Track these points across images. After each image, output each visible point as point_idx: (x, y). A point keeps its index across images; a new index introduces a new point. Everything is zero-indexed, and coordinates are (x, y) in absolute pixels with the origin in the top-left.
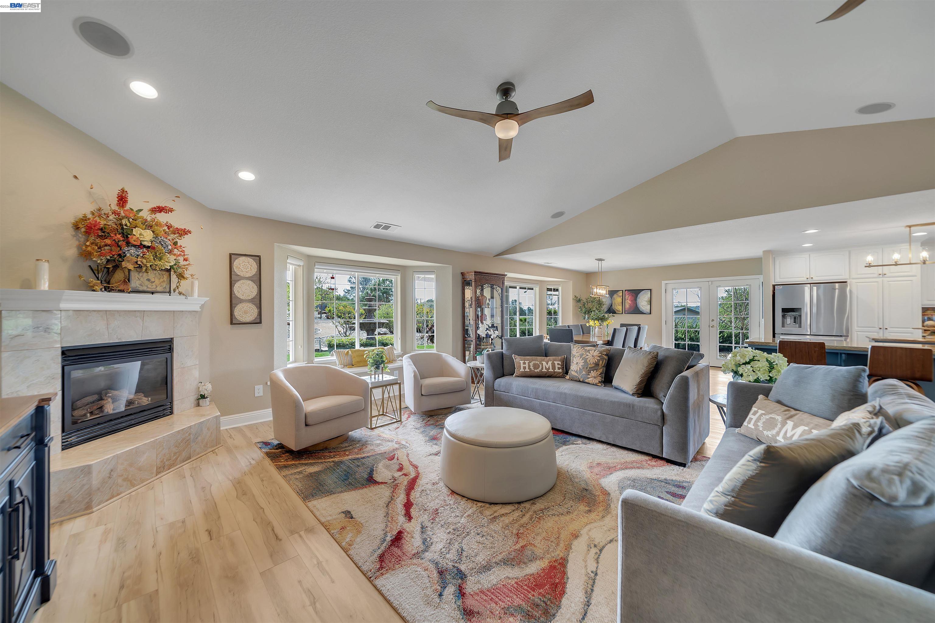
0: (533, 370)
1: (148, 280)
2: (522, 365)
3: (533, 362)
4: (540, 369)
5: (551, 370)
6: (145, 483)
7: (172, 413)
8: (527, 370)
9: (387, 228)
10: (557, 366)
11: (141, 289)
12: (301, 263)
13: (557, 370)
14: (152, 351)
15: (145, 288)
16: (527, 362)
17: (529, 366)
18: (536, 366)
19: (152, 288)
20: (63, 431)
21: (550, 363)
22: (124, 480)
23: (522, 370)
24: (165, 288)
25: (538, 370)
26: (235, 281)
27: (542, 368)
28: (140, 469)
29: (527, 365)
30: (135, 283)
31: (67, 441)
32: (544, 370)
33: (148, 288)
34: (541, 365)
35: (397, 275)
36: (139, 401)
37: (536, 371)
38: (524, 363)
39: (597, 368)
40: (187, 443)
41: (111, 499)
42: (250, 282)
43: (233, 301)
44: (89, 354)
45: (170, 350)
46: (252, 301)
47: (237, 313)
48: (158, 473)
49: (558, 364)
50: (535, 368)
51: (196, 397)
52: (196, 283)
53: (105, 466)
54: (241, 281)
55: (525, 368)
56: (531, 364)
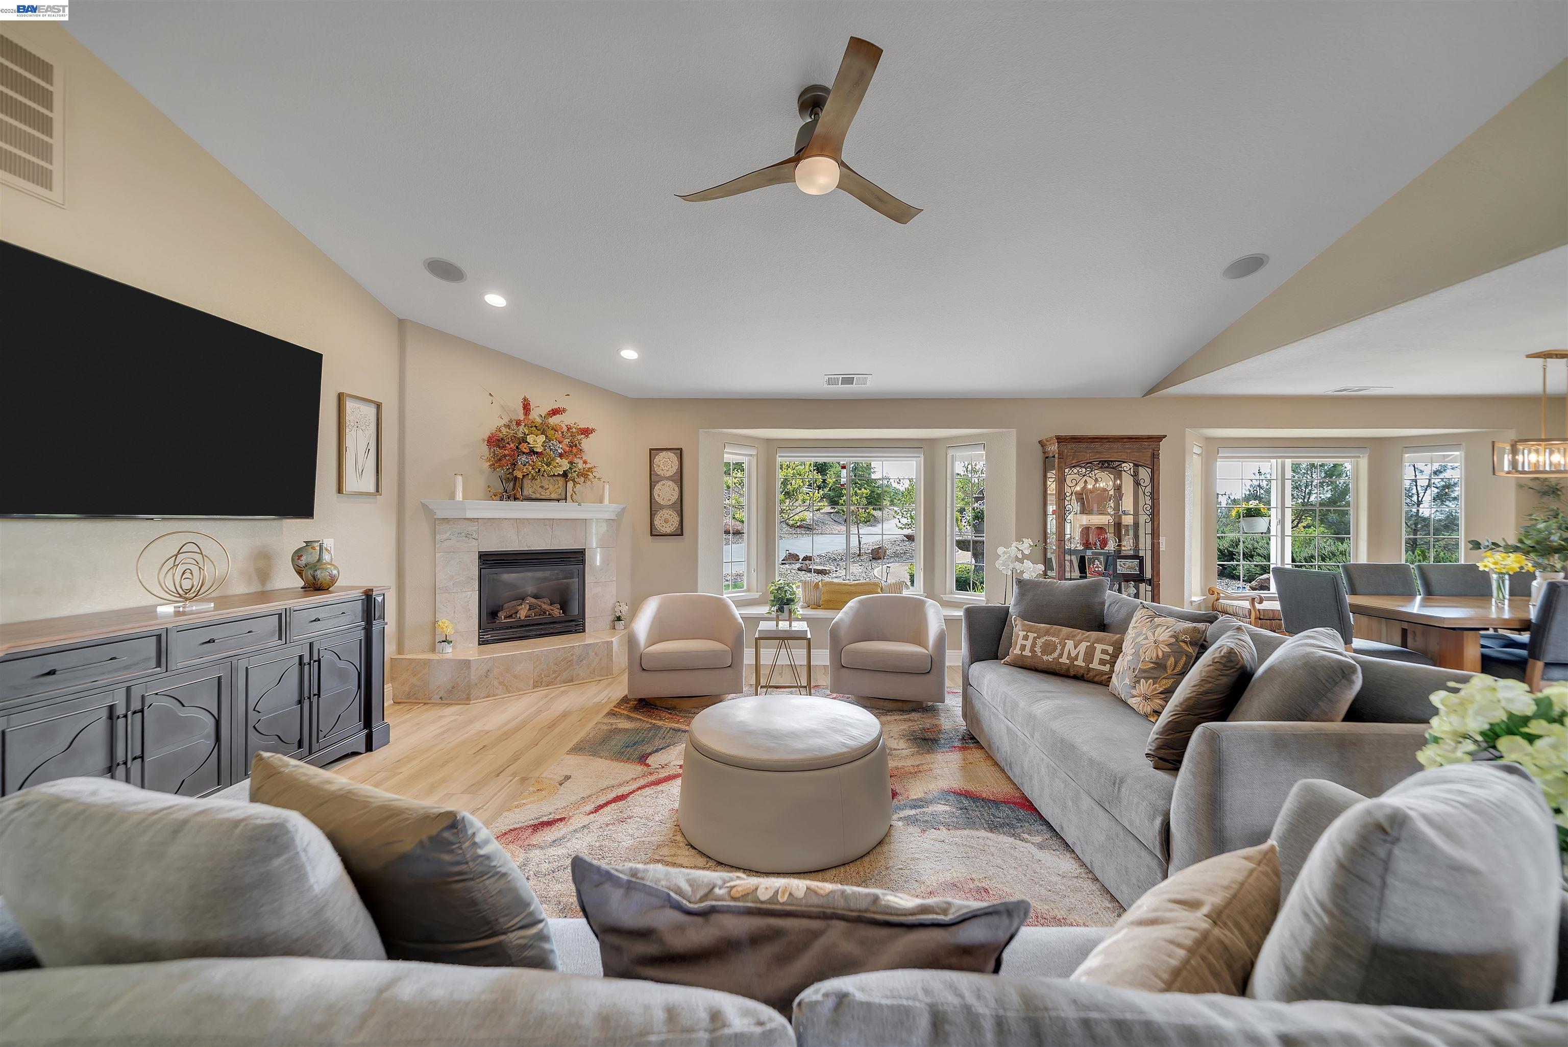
0: (1040, 654)
1: (542, 487)
2: (1020, 641)
3: (1045, 638)
4: (1056, 655)
5: (1080, 662)
6: (520, 693)
7: (584, 631)
8: (1027, 653)
9: (848, 381)
10: (1098, 655)
11: (534, 496)
12: (754, 452)
13: (1095, 665)
14: (564, 561)
15: (538, 496)
16: (1032, 636)
17: (1034, 645)
18: (1048, 648)
19: (546, 495)
20: (480, 628)
21: (1083, 646)
22: (500, 683)
23: (1017, 651)
24: (560, 494)
25: (1050, 658)
26: (654, 482)
27: (1061, 655)
28: (516, 677)
29: (1029, 644)
30: (528, 491)
31: (483, 638)
32: (1064, 660)
33: (541, 495)
34: (1059, 647)
35: (919, 457)
36: (551, 612)
37: (1045, 658)
38: (1026, 638)
39: (1156, 673)
40: (569, 664)
41: (487, 697)
42: (671, 483)
43: (654, 508)
44: (504, 560)
45: (583, 562)
46: (672, 507)
47: (657, 522)
48: (535, 687)
49: (1104, 652)
50: (1044, 652)
51: (612, 617)
52: (607, 486)
53: (482, 665)
54: (662, 483)
55: (1023, 648)
56: (1040, 642)
